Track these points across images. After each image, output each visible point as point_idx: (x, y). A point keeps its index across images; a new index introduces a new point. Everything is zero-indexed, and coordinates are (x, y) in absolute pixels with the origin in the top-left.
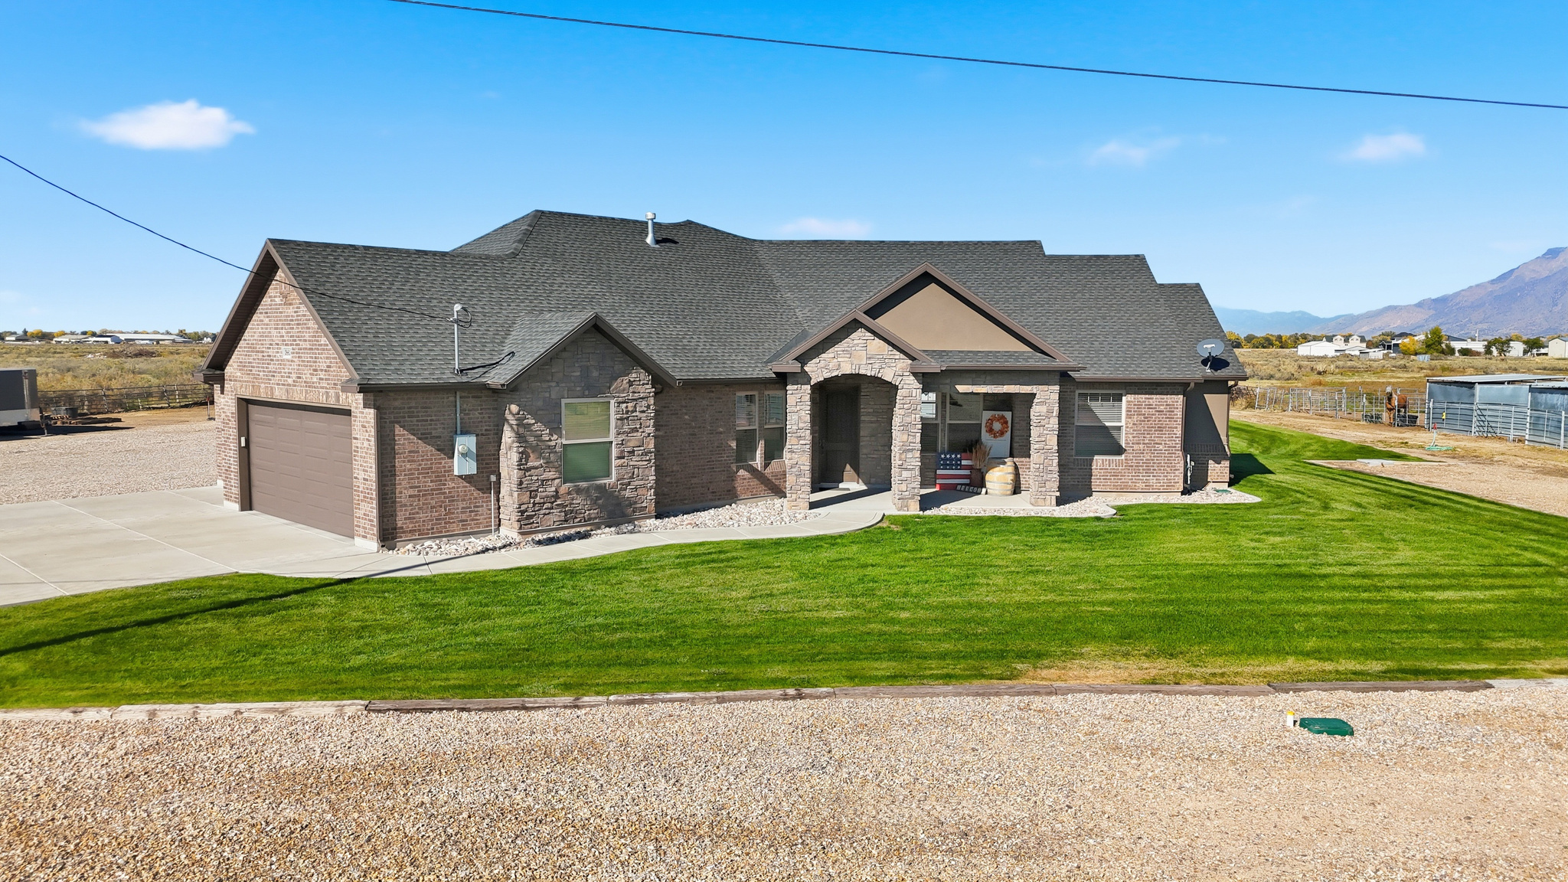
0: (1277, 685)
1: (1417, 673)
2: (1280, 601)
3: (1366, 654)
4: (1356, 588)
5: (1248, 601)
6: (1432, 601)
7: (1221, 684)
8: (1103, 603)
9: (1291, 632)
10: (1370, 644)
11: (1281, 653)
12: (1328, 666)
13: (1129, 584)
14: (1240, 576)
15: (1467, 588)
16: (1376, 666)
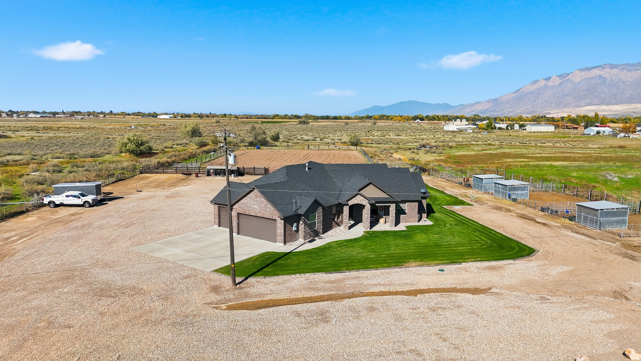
0: (436, 265)
1: (453, 262)
2: (436, 251)
3: (447, 260)
4: (447, 247)
5: (431, 251)
6: (458, 250)
7: (429, 265)
8: (410, 252)
9: (438, 256)
10: (448, 258)
11: (436, 260)
12: (442, 262)
13: (413, 248)
14: (430, 246)
15: (464, 246)
16: (448, 262)
